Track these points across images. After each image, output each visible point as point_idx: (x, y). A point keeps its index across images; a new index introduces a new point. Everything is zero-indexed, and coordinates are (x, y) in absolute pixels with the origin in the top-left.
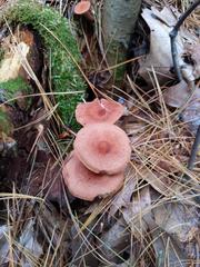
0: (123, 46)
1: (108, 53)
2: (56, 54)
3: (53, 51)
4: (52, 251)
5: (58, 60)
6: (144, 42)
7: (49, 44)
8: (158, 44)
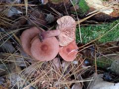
0: (108, 67)
1: (107, 58)
2: (103, 28)
3: (105, 27)
4: (10, 22)
5: (99, 30)
6: (111, 79)
7: (109, 25)
8: (106, 86)
